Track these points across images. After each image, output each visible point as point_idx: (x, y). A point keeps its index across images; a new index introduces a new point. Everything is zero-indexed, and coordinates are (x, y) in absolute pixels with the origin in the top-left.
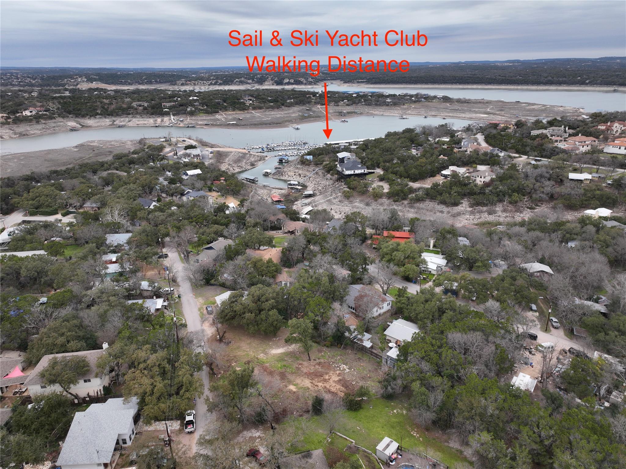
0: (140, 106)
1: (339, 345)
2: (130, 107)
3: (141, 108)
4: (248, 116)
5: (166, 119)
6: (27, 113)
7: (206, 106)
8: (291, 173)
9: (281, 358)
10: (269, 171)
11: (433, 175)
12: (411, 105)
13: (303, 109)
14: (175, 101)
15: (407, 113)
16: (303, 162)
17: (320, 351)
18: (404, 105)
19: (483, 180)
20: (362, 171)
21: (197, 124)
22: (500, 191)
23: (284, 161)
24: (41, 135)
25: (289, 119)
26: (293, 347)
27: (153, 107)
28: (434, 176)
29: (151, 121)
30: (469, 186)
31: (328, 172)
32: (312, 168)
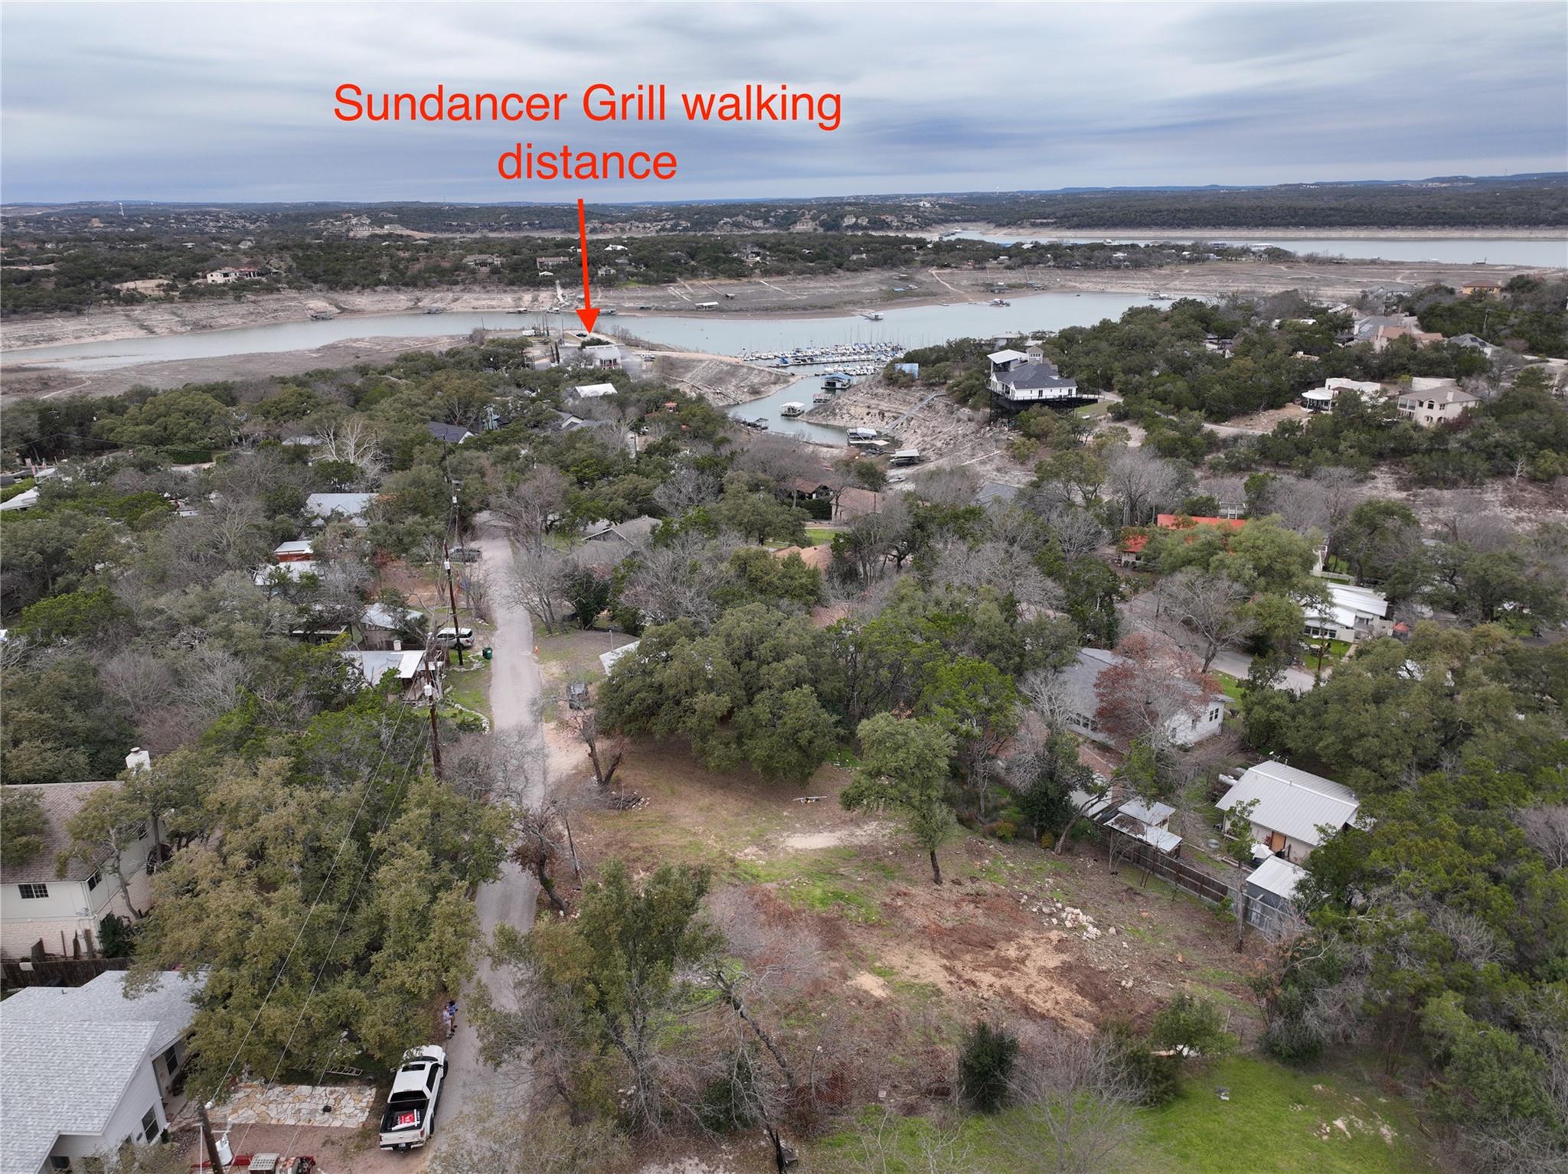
0: (484, 264)
1: (1047, 838)
2: (459, 267)
3: (485, 270)
4: (749, 290)
5: (544, 295)
6: (216, 278)
7: (646, 266)
8: (859, 411)
9: (824, 867)
10: (797, 405)
11: (1275, 404)
12: (1181, 268)
13: (890, 278)
14: (570, 255)
15: (1171, 286)
16: (893, 379)
17: (976, 853)
18: (1160, 266)
19: (1436, 413)
20: (1065, 392)
21: (621, 308)
22: (1497, 445)
23: (838, 385)
24: (243, 329)
25: (856, 298)
26: (869, 832)
27: (514, 268)
28: (1280, 406)
29: (507, 300)
30: (1393, 431)
31: (963, 401)
32: (917, 393)
